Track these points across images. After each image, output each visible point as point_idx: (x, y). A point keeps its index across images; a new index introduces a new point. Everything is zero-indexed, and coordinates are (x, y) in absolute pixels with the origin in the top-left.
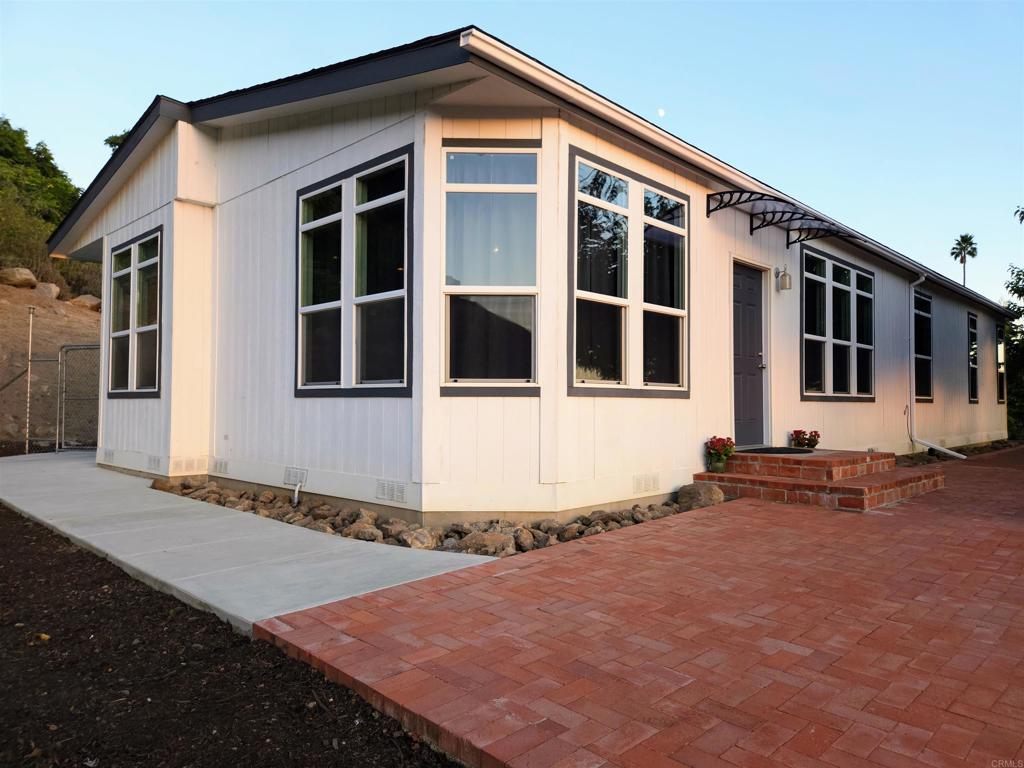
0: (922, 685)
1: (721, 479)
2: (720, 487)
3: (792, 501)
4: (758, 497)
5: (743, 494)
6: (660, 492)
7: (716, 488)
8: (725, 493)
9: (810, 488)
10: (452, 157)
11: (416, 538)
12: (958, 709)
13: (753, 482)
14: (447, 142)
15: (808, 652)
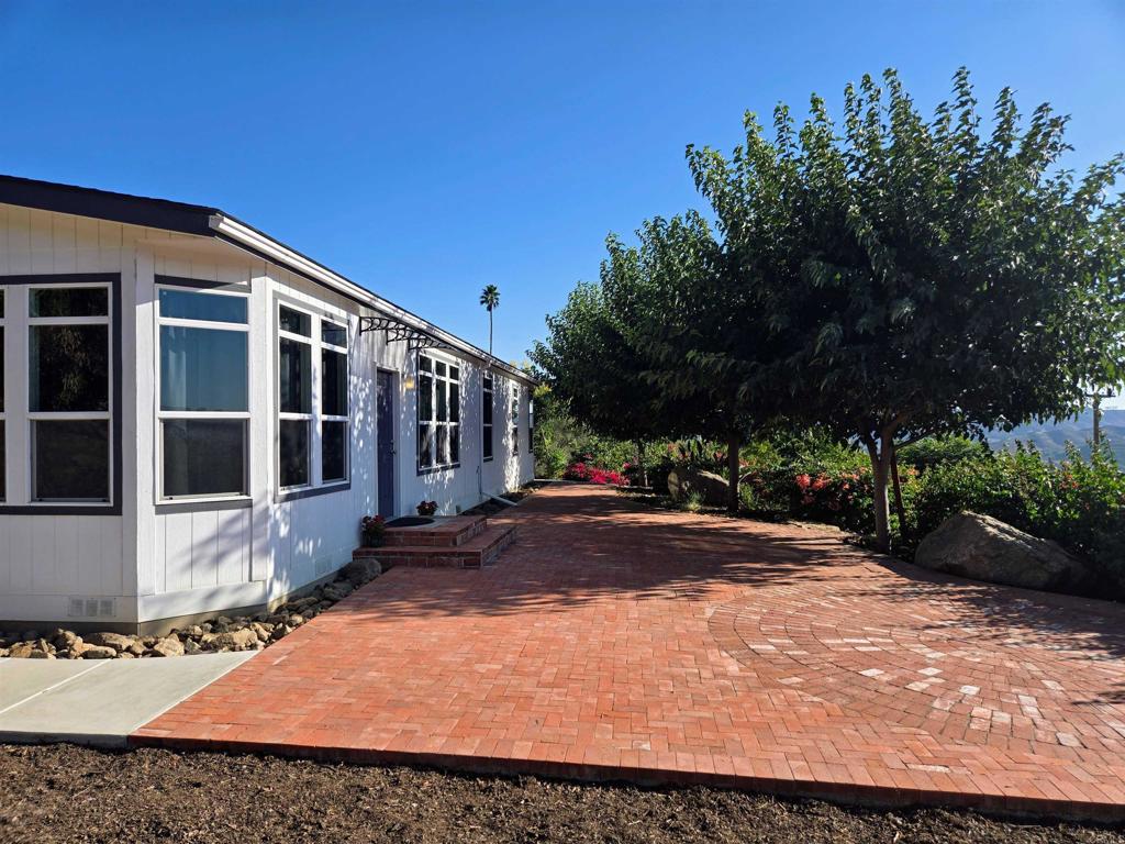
0: (555, 670)
1: (377, 553)
2: (377, 559)
3: (432, 565)
4: (406, 565)
5: (396, 564)
6: (331, 572)
7: (376, 562)
8: (382, 564)
9: (445, 554)
10: (165, 293)
11: (168, 648)
12: (572, 677)
13: (402, 553)
14: (159, 279)
15: (500, 667)
